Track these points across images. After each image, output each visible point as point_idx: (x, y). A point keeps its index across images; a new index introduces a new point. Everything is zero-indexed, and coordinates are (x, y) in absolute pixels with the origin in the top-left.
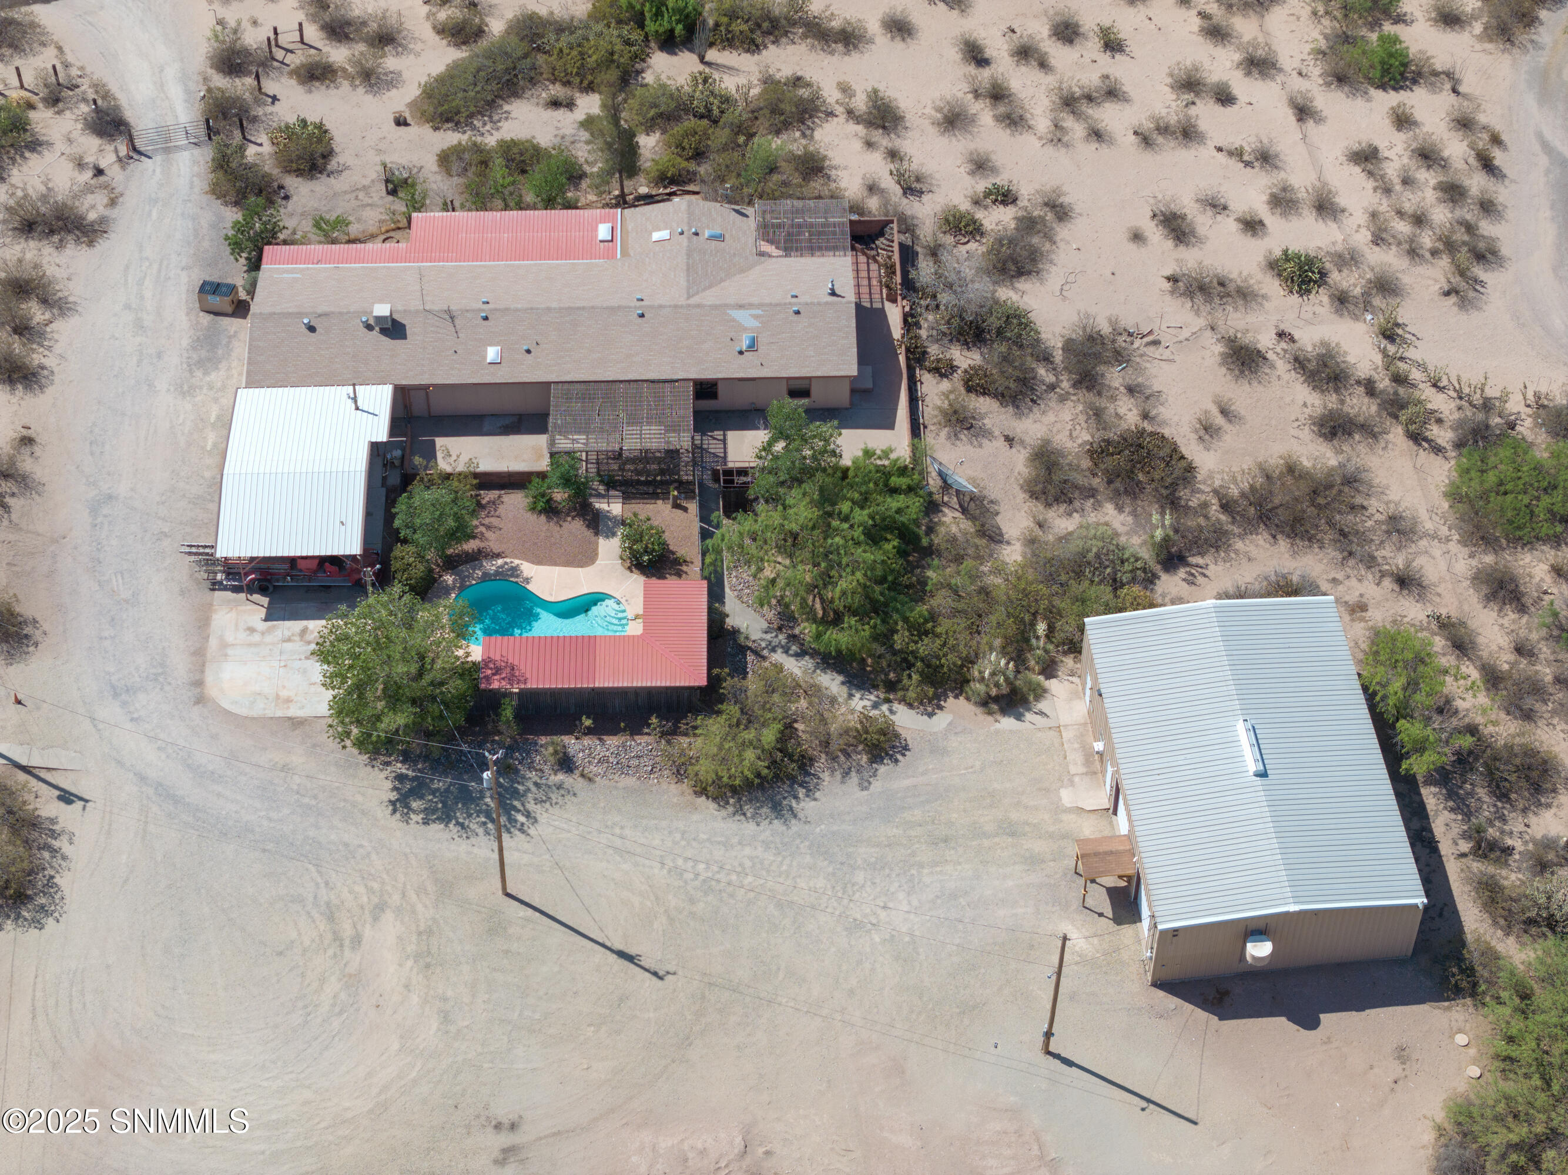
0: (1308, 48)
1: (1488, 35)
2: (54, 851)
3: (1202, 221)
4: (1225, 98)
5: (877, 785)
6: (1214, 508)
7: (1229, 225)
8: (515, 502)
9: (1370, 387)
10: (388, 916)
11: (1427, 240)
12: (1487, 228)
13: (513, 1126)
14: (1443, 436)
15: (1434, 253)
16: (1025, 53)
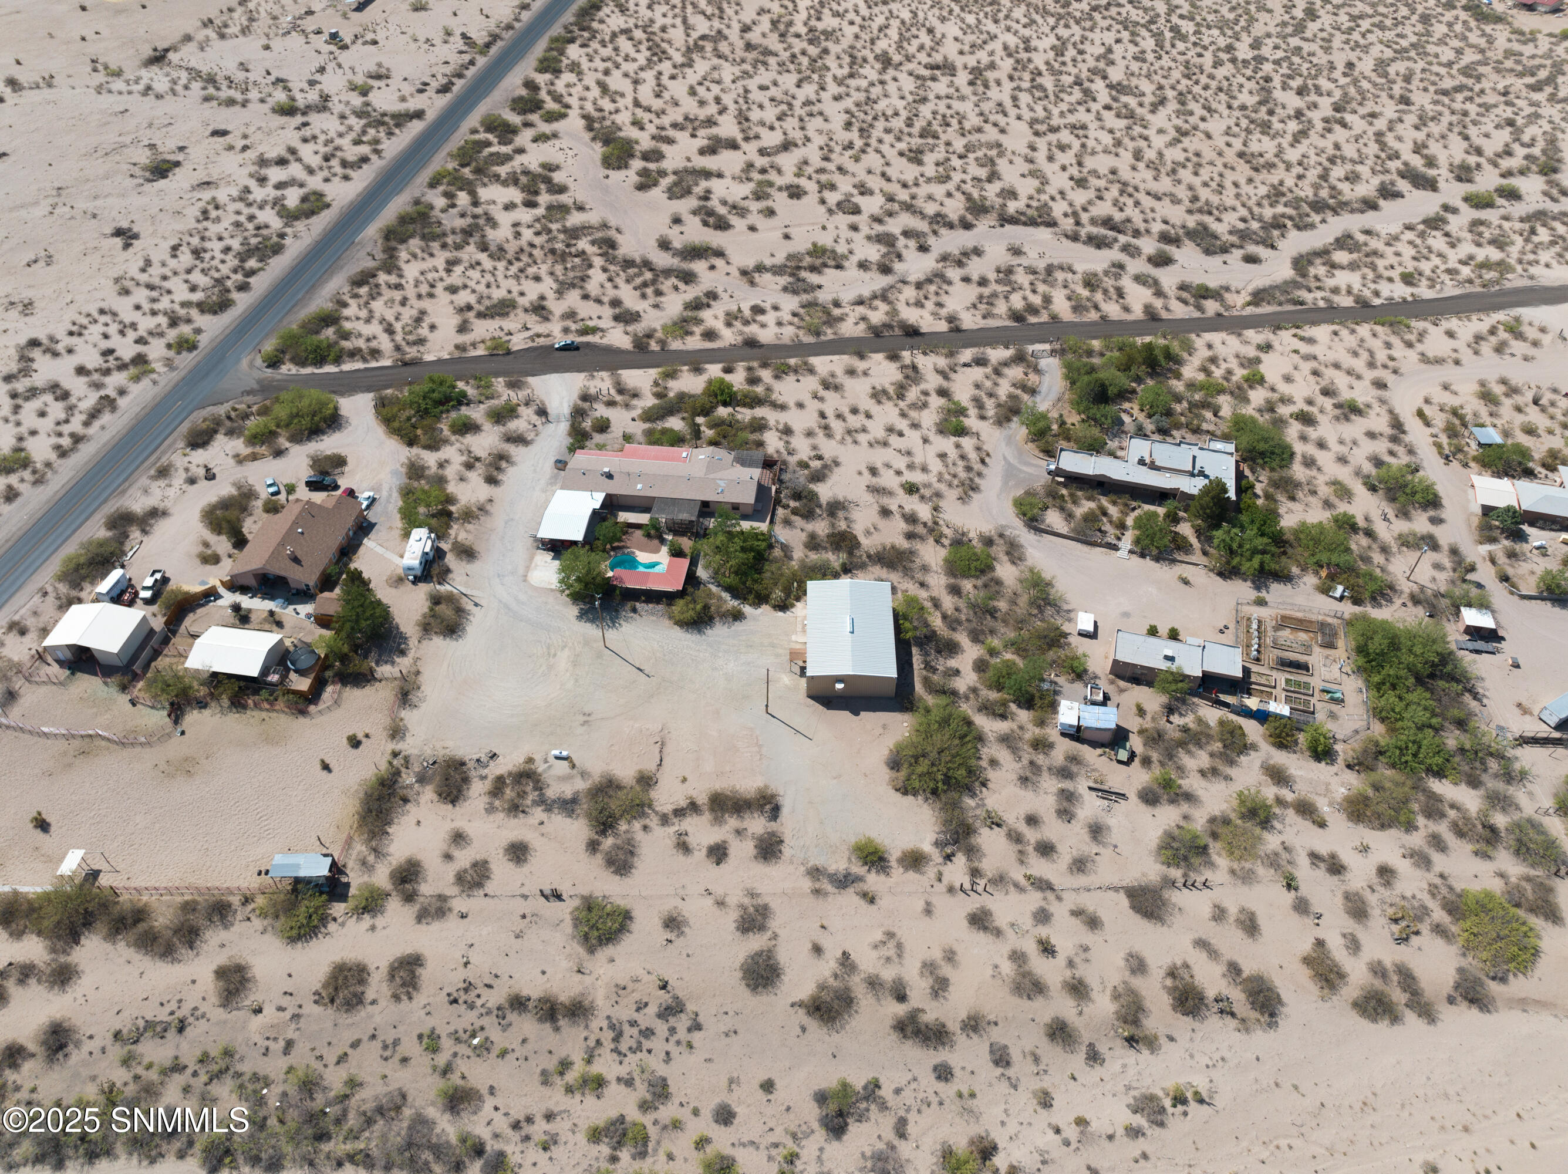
0: (933, 422)
1: (993, 424)
2: (467, 619)
3: (882, 470)
4: (901, 434)
5: (733, 628)
6: (864, 556)
7: (891, 472)
8: (638, 533)
9: (925, 524)
10: (567, 649)
11: (956, 482)
12: (977, 480)
13: (589, 715)
14: (946, 542)
15: (957, 486)
16: (839, 416)
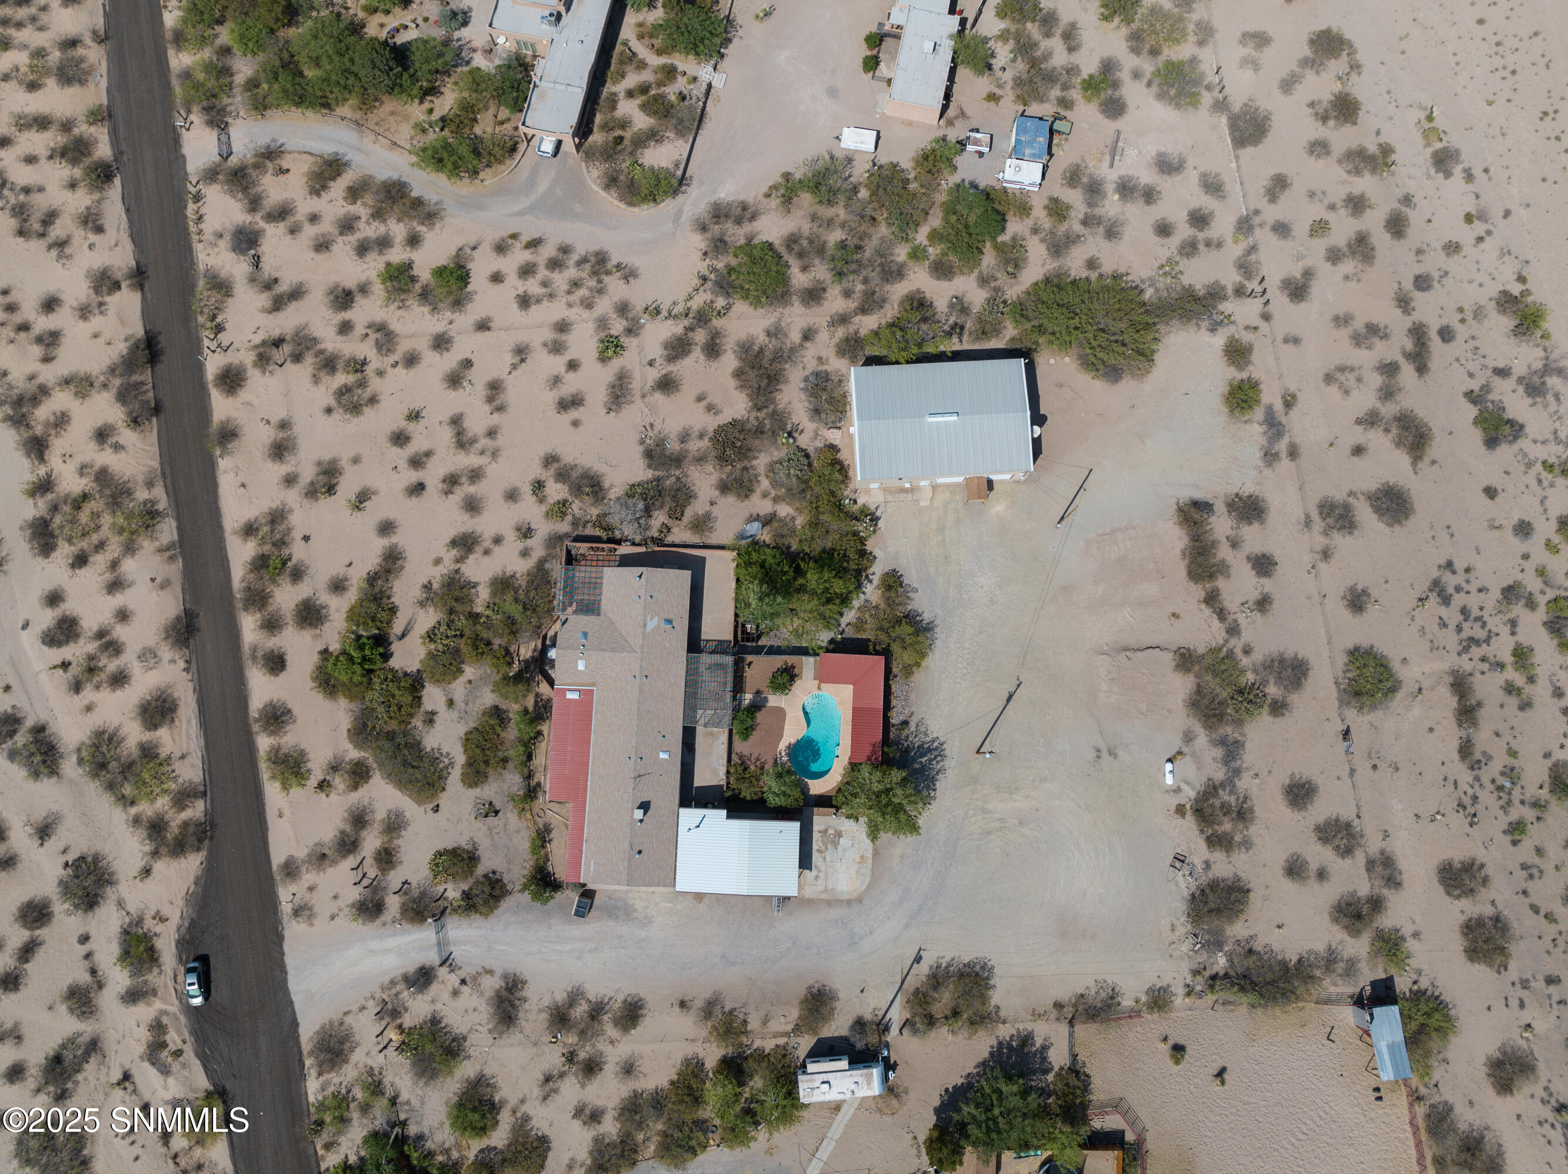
0: (428, 316)
1: (431, 226)
2: (949, 965)
3: (567, 390)
4: (468, 364)
5: (915, 585)
6: (761, 415)
7: (571, 376)
8: (739, 746)
10: (989, 806)
12: (580, 254)
13: (1098, 751)
15: (600, 281)
16: (416, 462)
